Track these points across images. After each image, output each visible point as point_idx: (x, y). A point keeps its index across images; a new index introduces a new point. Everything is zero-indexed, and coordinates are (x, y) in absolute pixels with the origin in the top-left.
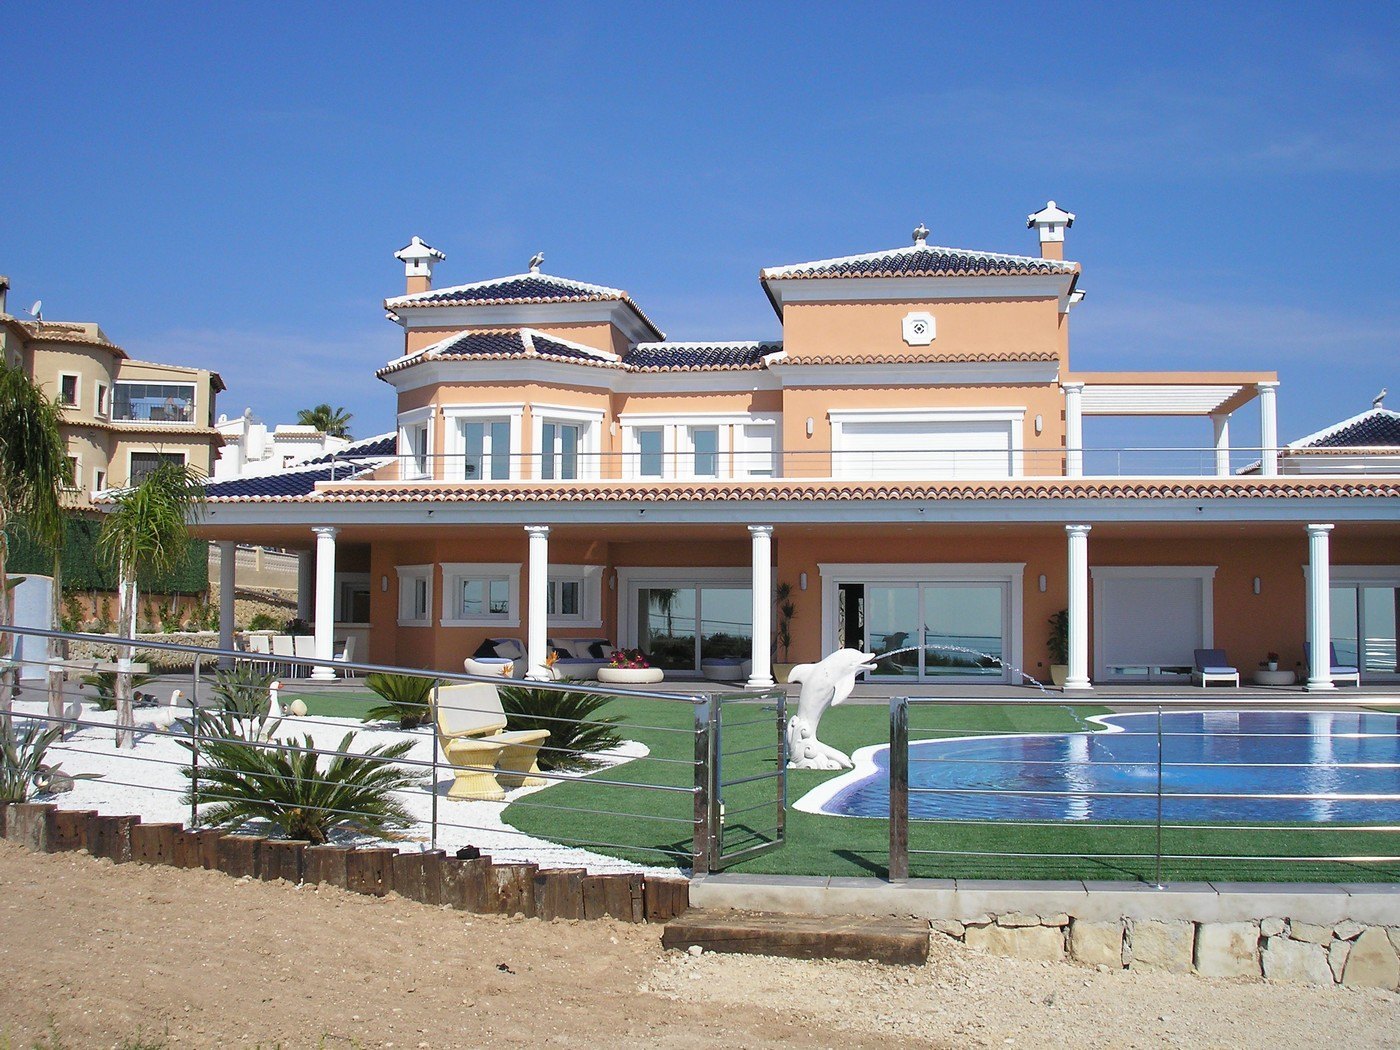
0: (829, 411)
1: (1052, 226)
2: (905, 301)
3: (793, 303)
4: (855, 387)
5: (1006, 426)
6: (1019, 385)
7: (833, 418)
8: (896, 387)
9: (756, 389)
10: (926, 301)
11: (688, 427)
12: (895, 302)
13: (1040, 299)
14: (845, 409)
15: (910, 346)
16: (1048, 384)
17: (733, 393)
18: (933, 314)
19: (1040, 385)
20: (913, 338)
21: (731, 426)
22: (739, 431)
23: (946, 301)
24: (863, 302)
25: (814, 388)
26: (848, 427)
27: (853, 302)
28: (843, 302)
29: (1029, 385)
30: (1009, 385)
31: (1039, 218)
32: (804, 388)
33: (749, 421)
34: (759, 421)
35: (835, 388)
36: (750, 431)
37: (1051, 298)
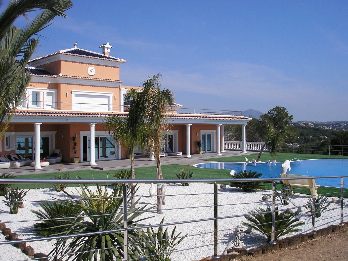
0: (72, 90)
1: (107, 48)
2: (88, 64)
3: (63, 61)
4: (77, 85)
5: (109, 97)
6: (112, 87)
7: (73, 93)
8: (86, 85)
9: (50, 82)
10: (93, 64)
11: (32, 92)
12: (86, 64)
13: (116, 67)
14: (76, 90)
15: (89, 75)
16: (117, 88)
17: (44, 83)
18: (95, 68)
19: (115, 88)
20: (90, 74)
21: (43, 92)
22: (45, 94)
23: (97, 65)
24: (79, 63)
25: (68, 84)
26: (77, 95)
27: (77, 62)
28: (75, 62)
29: (114, 88)
30: (110, 87)
31: (106, 46)
32: (65, 84)
33: (48, 91)
34: (51, 91)
35: (73, 84)
36: (48, 94)
37: (118, 67)
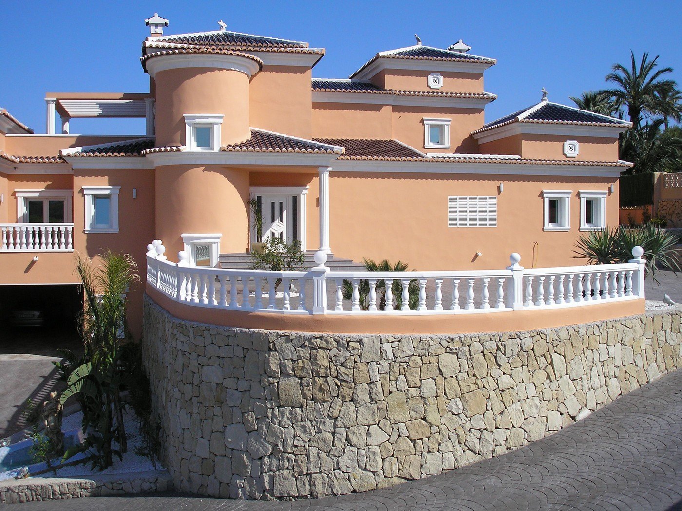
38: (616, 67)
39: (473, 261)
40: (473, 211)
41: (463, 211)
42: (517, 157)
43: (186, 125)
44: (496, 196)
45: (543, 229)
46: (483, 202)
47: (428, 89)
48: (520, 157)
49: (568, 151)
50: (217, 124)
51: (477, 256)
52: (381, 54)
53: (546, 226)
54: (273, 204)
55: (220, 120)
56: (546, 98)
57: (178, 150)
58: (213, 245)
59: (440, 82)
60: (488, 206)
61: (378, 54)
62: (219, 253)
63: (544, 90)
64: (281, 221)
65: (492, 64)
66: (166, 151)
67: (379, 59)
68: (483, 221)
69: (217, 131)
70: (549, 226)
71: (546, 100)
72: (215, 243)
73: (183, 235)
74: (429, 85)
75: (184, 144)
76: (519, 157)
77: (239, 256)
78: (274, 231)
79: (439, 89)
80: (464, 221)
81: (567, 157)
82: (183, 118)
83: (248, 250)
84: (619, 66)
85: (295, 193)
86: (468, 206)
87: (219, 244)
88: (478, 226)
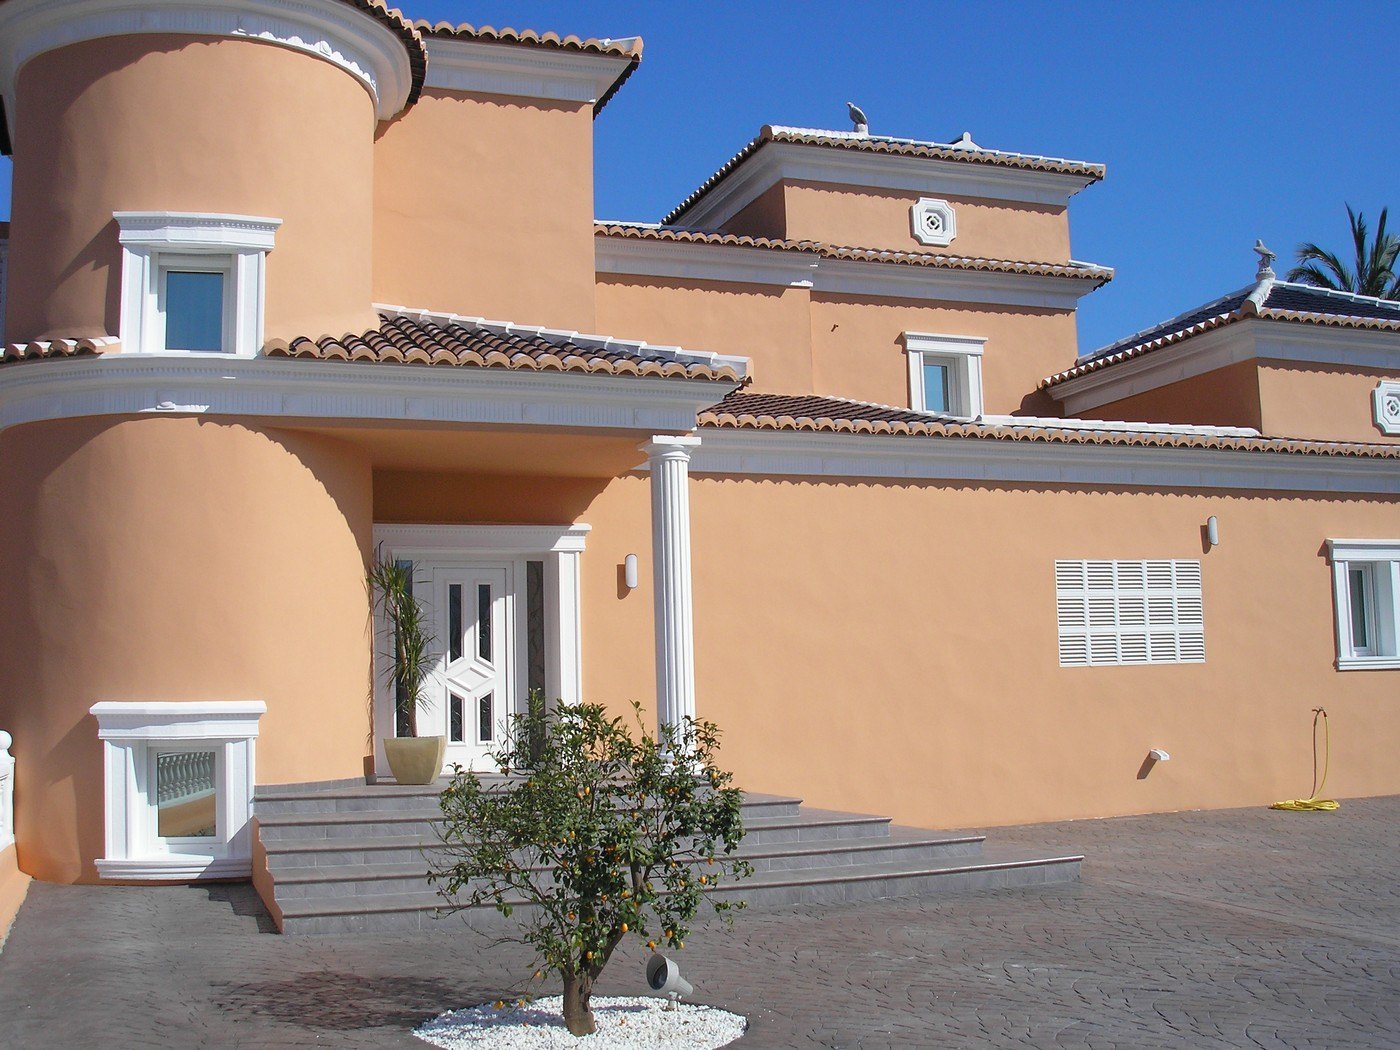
38: (1306, 252)
39: (1143, 774)
40: (1133, 611)
41: (1103, 612)
42: (1252, 432)
43: (126, 252)
44: (1197, 558)
45: (1336, 664)
46: (1161, 579)
47: (913, 246)
48: (1258, 434)
49: (1387, 415)
50: (249, 251)
51: (1150, 762)
52: (776, 130)
53: (1345, 655)
54: (455, 592)
55: (265, 239)
56: (1269, 270)
57: (86, 351)
58: (230, 747)
59: (947, 224)
60: (1175, 593)
61: (767, 129)
62: (253, 783)
63: (1263, 248)
64: (485, 651)
65: (1094, 177)
66: (34, 355)
67: (770, 146)
68: (1164, 642)
69: (248, 277)
70: (1349, 655)
71: (1270, 275)
72: (234, 740)
73: (99, 708)
74: (916, 233)
75: (113, 329)
76: (1255, 432)
77: (338, 793)
78: (460, 693)
79: (945, 246)
80: (1105, 643)
81: (1384, 434)
82: (114, 227)
83: (369, 762)
84: (1314, 251)
85: (534, 551)
86: (1147, 593)
87: (253, 744)
88: (1150, 661)
